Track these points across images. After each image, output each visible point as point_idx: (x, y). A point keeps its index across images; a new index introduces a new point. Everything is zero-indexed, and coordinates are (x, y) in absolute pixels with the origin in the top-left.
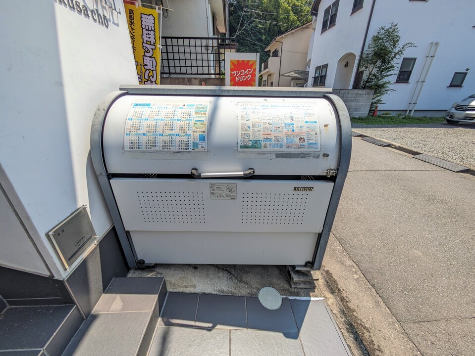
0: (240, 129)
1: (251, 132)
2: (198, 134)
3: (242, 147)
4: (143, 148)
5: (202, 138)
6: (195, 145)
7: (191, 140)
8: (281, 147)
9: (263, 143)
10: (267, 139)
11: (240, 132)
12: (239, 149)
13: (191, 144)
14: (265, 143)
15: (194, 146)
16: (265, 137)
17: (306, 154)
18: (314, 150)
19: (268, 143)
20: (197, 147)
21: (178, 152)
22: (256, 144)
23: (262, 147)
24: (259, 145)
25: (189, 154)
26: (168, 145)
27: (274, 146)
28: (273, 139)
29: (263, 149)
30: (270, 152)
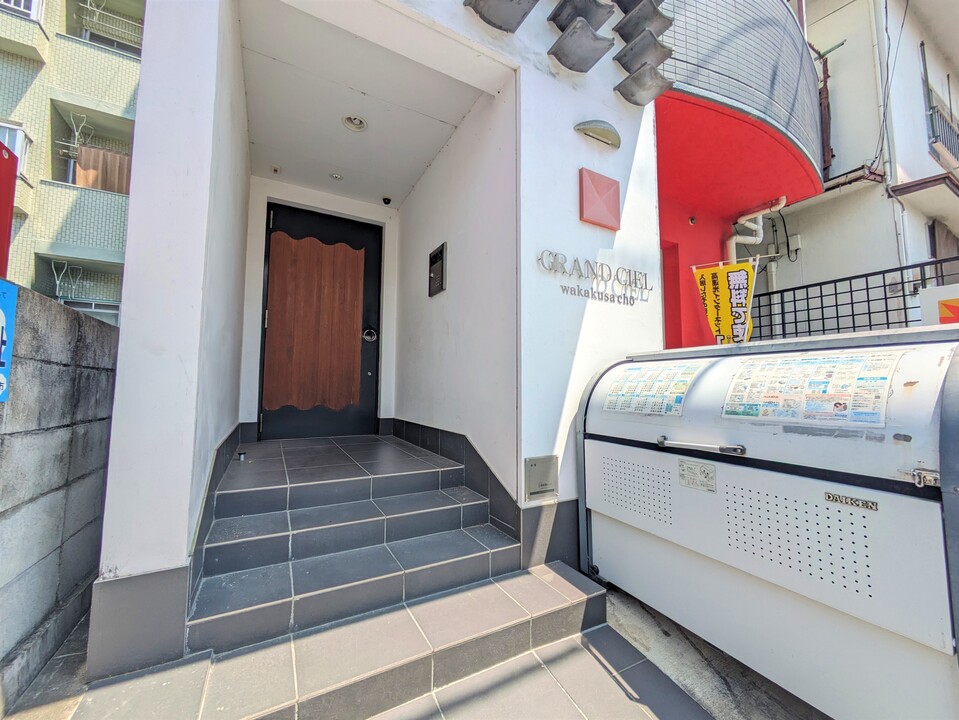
0: (731, 390)
1: (746, 394)
2: (675, 395)
3: (727, 413)
4: (618, 409)
5: (679, 400)
6: (669, 408)
7: (666, 402)
8: (793, 416)
9: (761, 409)
10: (770, 403)
11: (730, 393)
12: (724, 415)
13: (664, 407)
14: (765, 408)
15: (667, 409)
16: (768, 400)
17: (849, 431)
18: (869, 425)
19: (770, 409)
20: (670, 410)
21: (649, 415)
22: (750, 410)
23: (760, 415)
24: (755, 412)
25: (659, 418)
26: (641, 407)
27: (780, 414)
28: (781, 403)
29: (760, 418)
30: (774, 424)
